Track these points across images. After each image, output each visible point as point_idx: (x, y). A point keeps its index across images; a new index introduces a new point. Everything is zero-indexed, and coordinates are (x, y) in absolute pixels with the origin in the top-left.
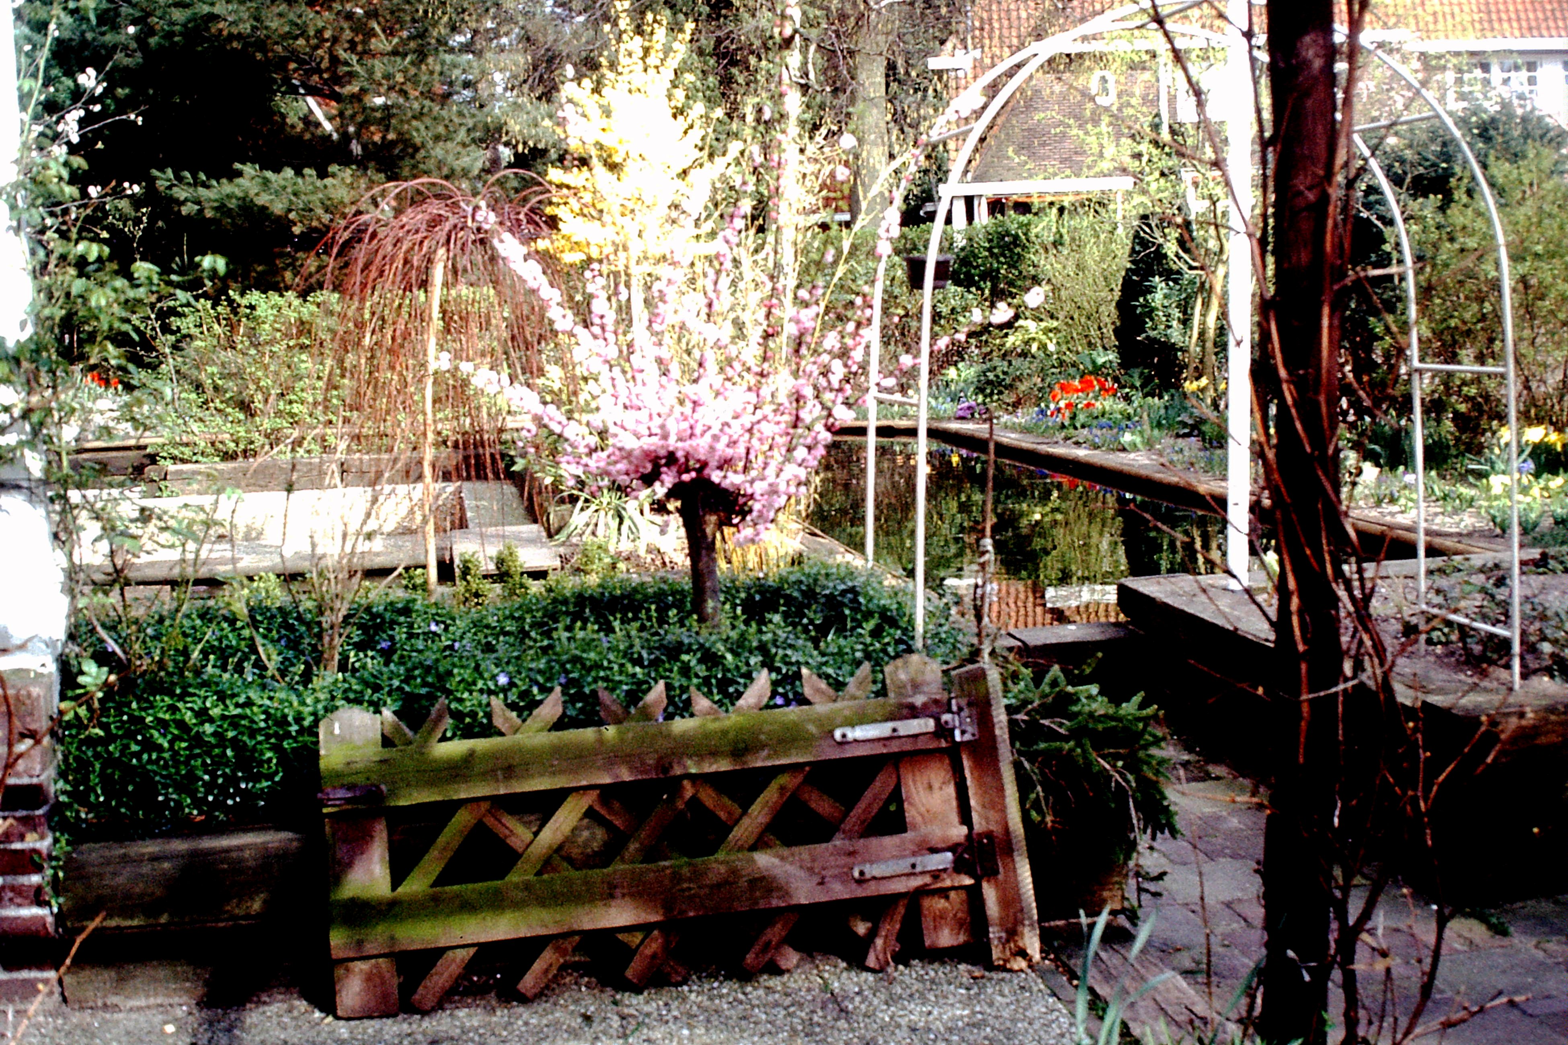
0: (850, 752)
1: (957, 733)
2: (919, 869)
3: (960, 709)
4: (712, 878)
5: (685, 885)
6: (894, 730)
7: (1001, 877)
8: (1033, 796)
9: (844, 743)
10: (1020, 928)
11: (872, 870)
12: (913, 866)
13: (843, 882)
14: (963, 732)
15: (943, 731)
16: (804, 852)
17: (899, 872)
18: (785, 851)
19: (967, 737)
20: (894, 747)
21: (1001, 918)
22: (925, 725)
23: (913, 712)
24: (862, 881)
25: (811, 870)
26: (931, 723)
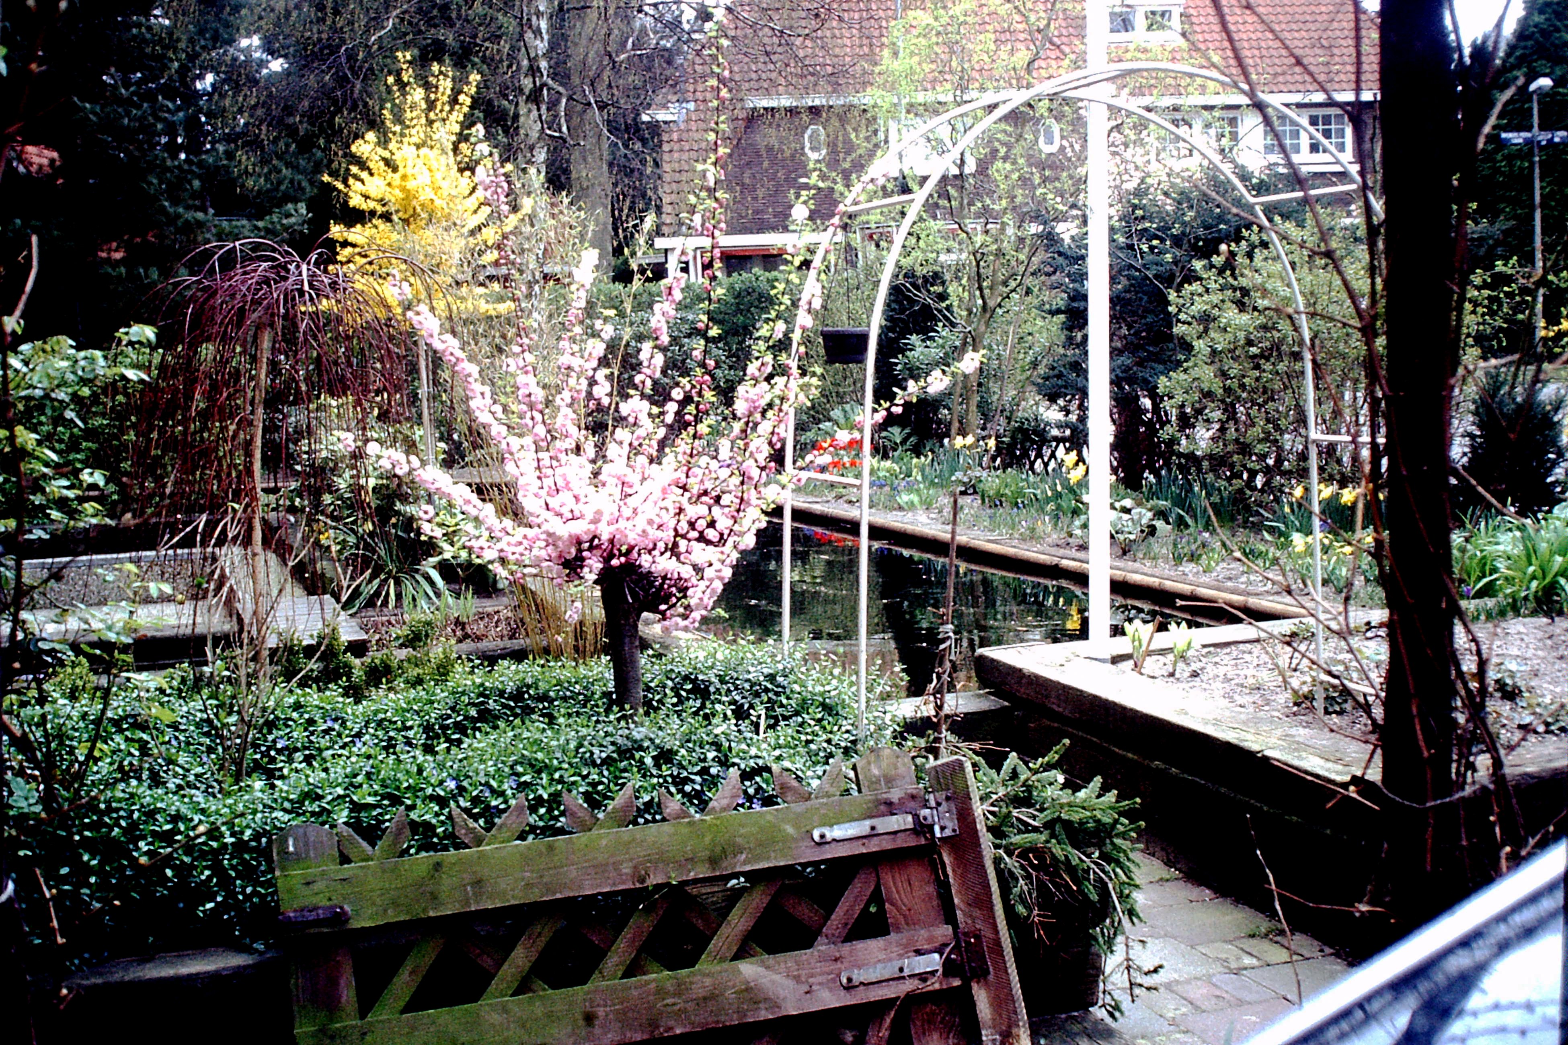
0: (829, 853)
1: (937, 829)
2: (906, 972)
3: (939, 804)
4: (698, 991)
5: (669, 1001)
6: (873, 828)
7: (991, 977)
8: (1016, 890)
9: (823, 842)
10: (1014, 1031)
11: (859, 976)
12: (901, 970)
13: (831, 990)
14: (942, 828)
15: (922, 828)
16: (789, 960)
17: (887, 977)
18: (770, 959)
19: (948, 833)
20: (874, 846)
21: (994, 1020)
22: (902, 821)
23: (890, 808)
24: (850, 987)
25: (797, 979)
26: (910, 818)
